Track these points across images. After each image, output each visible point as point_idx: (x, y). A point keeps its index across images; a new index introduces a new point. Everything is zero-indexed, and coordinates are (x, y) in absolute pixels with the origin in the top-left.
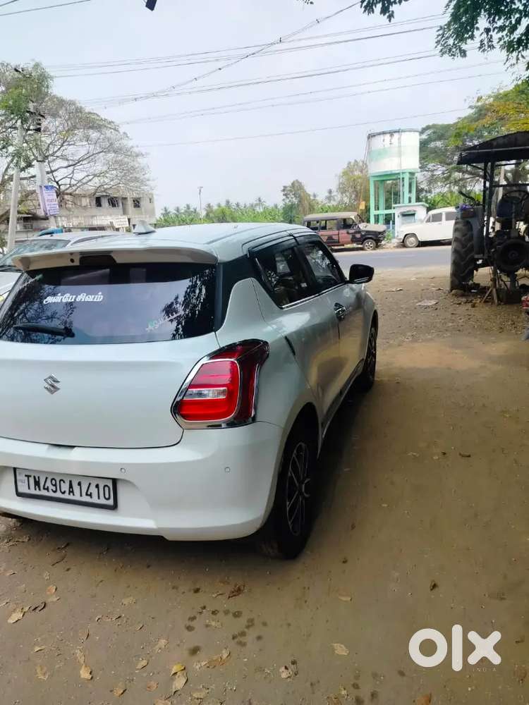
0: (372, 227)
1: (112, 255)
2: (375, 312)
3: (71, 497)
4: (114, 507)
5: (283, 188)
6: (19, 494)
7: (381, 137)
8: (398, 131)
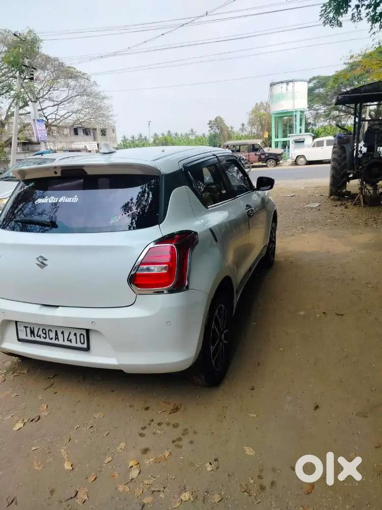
0: (273, 150)
1: (84, 168)
2: (275, 212)
3: (57, 342)
4: (88, 349)
5: (208, 122)
6: (19, 340)
7: (280, 85)
8: (292, 81)
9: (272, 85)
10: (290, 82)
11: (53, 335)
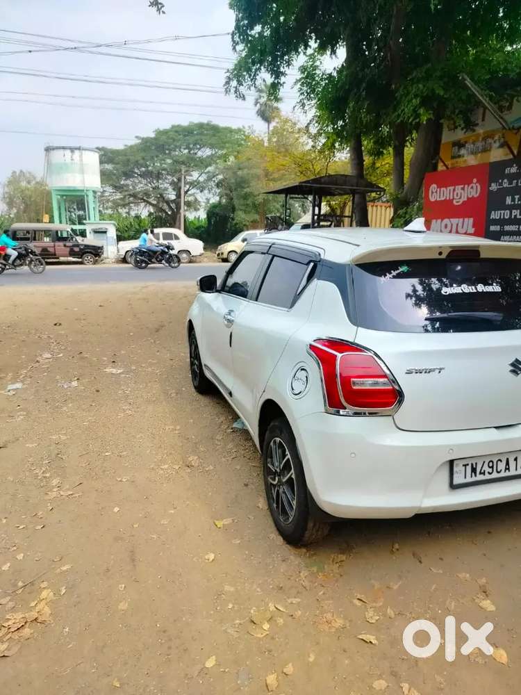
1: (480, 249)
3: (508, 474)
6: (454, 486)
7: (61, 152)
8: (79, 149)
9: (48, 150)
10: (76, 149)
11: (502, 466)
